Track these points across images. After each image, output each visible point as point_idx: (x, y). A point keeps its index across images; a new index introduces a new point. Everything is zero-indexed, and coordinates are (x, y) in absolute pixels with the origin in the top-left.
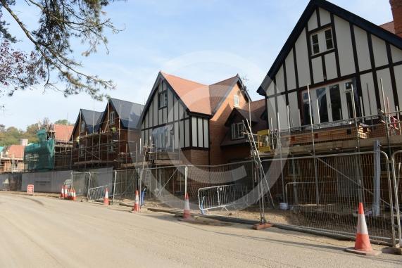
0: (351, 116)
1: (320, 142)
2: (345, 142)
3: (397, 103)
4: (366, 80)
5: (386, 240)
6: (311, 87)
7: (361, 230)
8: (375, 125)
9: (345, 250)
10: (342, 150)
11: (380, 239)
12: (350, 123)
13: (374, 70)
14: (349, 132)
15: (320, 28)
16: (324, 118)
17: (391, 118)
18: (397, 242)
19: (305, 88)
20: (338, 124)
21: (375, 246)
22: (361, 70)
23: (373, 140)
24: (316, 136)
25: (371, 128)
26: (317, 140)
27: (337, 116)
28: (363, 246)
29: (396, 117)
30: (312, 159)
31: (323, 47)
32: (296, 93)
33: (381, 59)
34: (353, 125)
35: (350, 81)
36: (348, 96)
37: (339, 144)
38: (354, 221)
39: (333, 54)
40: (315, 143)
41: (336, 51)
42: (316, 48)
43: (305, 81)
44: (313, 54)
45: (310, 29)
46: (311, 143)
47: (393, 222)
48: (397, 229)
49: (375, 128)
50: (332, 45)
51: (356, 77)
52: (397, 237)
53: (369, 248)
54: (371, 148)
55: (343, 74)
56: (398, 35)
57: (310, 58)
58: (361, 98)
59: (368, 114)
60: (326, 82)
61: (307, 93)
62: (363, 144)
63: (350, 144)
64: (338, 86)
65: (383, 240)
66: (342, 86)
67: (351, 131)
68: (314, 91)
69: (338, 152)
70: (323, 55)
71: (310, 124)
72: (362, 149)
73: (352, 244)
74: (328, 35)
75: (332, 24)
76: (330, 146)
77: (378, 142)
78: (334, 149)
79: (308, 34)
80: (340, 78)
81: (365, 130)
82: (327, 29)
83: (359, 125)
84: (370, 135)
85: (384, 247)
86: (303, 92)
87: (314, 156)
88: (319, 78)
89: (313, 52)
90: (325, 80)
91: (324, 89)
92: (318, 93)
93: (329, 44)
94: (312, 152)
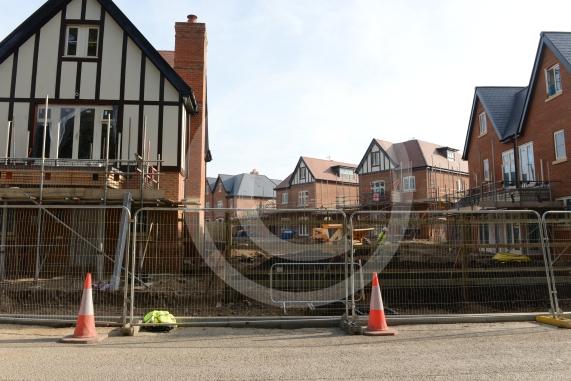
0: (103, 156)
1: (52, 186)
2: (88, 190)
3: (160, 151)
4: (130, 113)
5: (114, 320)
6: (53, 102)
7: (84, 309)
8: (131, 173)
9: (60, 341)
10: (82, 201)
11: (108, 320)
12: (100, 165)
13: (141, 103)
14: (95, 177)
15: (83, 21)
16: (65, 151)
17: (150, 169)
18: (128, 321)
19: (42, 101)
20: (83, 163)
21: (102, 330)
22: (126, 98)
23: (125, 191)
24: (48, 176)
25: (125, 177)
26: (48, 183)
27: (85, 152)
28: (85, 332)
29: (156, 167)
30: (37, 210)
31: (82, 50)
32: (27, 105)
33: (151, 94)
34: (103, 168)
35: (110, 108)
36: (104, 127)
37: (80, 192)
38: (76, 299)
39: (95, 64)
40: (45, 186)
41: (99, 61)
42: (73, 48)
43: (45, 91)
44: (66, 55)
45: (68, 17)
46: (39, 186)
47: (126, 296)
48: (129, 305)
49: (131, 176)
50: (96, 52)
51: (119, 105)
52: (129, 315)
53: (93, 332)
54: (120, 202)
55: (102, 97)
56: (177, 71)
57: (61, 59)
58: (120, 135)
59: (125, 158)
60: (77, 101)
61: (44, 111)
62: (111, 195)
63: (95, 194)
64: (93, 111)
65: (111, 320)
66: (99, 112)
67: (98, 176)
68: (57, 110)
69: (76, 203)
70: (80, 61)
71: (41, 156)
72: (109, 202)
73: (71, 331)
74: (92, 35)
75: (101, 23)
76: (66, 193)
77: (130, 195)
78: (71, 198)
79: (65, 23)
80: (98, 101)
81: (116, 178)
82: (94, 28)
83: (110, 169)
84: (124, 185)
85: (114, 328)
86: (40, 107)
87: (40, 207)
88: (68, 92)
89: (66, 52)
90: (77, 97)
91: (73, 110)
92: (64, 113)
93: (91, 50)
94: (38, 199)
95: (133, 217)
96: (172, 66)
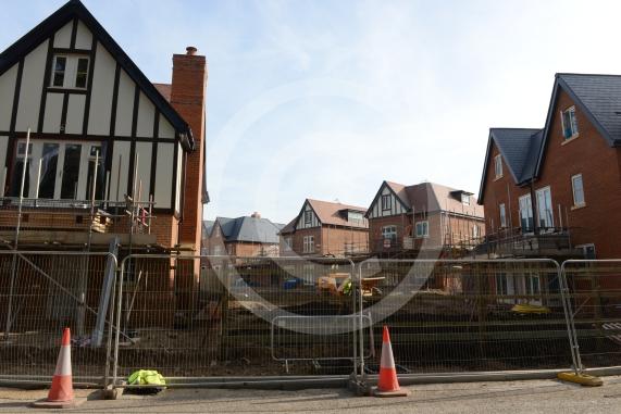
0: (88, 196)
1: (29, 229)
2: (71, 234)
3: (152, 192)
4: (121, 149)
5: (95, 381)
6: (36, 136)
7: (61, 369)
8: (119, 217)
9: (32, 406)
10: (62, 246)
11: (88, 380)
12: (85, 206)
13: (133, 139)
14: (79, 220)
15: (72, 51)
16: (47, 191)
17: (141, 210)
18: (111, 382)
19: (23, 135)
20: (66, 205)
21: (81, 392)
22: (117, 134)
23: (111, 236)
24: (25, 218)
25: (112, 219)
26: (26, 225)
27: (69, 191)
28: (61, 395)
29: (147, 209)
30: (12, 255)
31: (70, 81)
32: (7, 138)
33: (146, 129)
34: (88, 210)
35: (98, 144)
36: (91, 165)
37: (61, 236)
38: (52, 357)
39: (84, 97)
40: (21, 229)
41: (88, 94)
42: (60, 79)
43: (27, 124)
44: (52, 86)
45: (56, 45)
46: (15, 229)
47: (108, 354)
48: (112, 363)
49: (119, 219)
50: (85, 83)
51: (107, 142)
52: (111, 375)
53: (72, 397)
54: (106, 248)
55: (90, 132)
56: (173, 106)
57: (46, 90)
58: (108, 173)
59: (113, 198)
60: (62, 136)
61: (24, 145)
62: (96, 240)
63: (79, 238)
64: (80, 146)
65: (91, 381)
66: (86, 149)
67: (82, 218)
68: (39, 145)
69: (56, 248)
70: (67, 93)
71: (18, 195)
72: (94, 247)
73: (44, 394)
74: (82, 65)
75: (92, 53)
76: (45, 237)
77: (118, 240)
78: (51, 243)
79: (52, 51)
80: (85, 137)
81: (103, 220)
82: (83, 57)
83: (96, 211)
84: (110, 229)
85: (94, 390)
86: (20, 141)
87: (15, 252)
88: (52, 126)
89: (52, 82)
90: (62, 132)
91: (57, 146)
92: (47, 150)
93: (80, 81)
94: (13, 243)
95: (119, 265)
96: (168, 100)
